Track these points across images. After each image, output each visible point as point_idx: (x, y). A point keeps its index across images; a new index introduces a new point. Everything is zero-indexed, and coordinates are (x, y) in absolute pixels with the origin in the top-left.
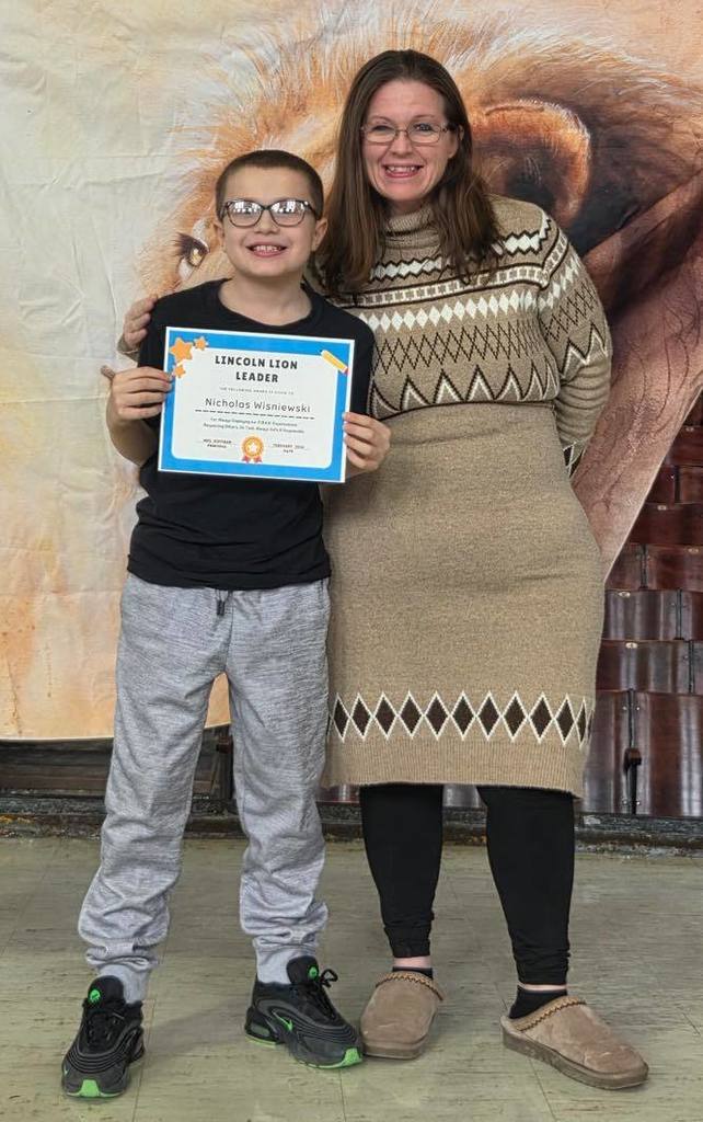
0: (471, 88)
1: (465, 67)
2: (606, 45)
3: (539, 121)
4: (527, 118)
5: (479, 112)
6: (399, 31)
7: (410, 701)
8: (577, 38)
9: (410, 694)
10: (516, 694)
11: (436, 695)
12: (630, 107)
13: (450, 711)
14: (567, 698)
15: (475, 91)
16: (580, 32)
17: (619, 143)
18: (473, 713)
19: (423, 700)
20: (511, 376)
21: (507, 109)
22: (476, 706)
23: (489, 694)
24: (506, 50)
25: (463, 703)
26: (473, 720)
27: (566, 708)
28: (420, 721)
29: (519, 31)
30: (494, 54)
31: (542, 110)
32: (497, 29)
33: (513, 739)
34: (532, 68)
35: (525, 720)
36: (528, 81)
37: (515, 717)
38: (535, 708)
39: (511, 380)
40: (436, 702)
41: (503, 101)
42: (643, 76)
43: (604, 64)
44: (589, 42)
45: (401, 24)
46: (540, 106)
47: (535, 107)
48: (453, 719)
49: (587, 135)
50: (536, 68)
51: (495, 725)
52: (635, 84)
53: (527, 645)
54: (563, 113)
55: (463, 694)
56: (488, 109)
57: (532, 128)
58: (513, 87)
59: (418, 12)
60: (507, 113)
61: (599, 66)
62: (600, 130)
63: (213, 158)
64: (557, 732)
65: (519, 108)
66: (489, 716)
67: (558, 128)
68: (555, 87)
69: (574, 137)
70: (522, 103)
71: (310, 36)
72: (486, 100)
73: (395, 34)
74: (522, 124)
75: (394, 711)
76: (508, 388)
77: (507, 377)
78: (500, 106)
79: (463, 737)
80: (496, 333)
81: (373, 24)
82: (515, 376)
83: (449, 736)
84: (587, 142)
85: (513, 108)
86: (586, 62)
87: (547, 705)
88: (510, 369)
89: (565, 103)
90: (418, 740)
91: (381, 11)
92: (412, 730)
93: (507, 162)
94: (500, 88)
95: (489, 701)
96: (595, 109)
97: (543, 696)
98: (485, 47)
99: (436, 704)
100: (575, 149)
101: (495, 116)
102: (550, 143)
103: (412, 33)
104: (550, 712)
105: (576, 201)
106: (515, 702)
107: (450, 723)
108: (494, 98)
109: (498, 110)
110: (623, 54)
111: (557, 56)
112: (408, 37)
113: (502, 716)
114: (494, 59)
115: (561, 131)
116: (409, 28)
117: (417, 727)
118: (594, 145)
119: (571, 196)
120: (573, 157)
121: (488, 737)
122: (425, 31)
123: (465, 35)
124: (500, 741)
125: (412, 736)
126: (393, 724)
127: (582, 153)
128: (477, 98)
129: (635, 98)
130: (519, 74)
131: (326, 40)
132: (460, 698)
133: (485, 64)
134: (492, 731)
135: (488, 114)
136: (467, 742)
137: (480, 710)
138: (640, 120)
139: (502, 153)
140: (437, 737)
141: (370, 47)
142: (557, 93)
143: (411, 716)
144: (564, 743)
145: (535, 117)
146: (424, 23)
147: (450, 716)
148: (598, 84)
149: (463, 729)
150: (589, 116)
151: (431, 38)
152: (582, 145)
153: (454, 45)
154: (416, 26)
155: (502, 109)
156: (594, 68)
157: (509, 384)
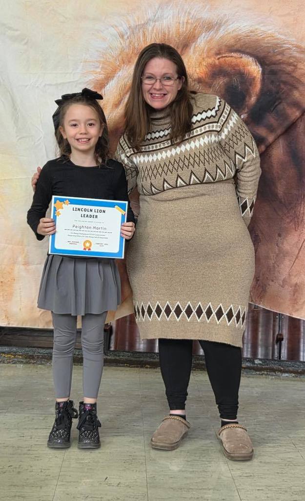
0: (212, 47)
1: (209, 38)
2: (270, 30)
3: (240, 62)
4: (235, 61)
5: (214, 58)
6: (181, 22)
7: (168, 306)
8: (257, 27)
9: (168, 302)
10: (210, 304)
11: (178, 303)
12: (279, 57)
13: (184, 309)
14: (231, 306)
15: (213, 48)
16: (259, 24)
17: (273, 73)
18: (193, 310)
19: (173, 305)
20: (207, 173)
21: (226, 57)
22: (194, 308)
23: (200, 303)
24: (227, 31)
25: (189, 306)
26: (193, 313)
27: (231, 309)
28: (171, 313)
29: (232, 23)
30: (222, 32)
31: (241, 57)
32: (223, 22)
33: (208, 322)
34: (238, 39)
35: (213, 314)
36: (235, 45)
37: (209, 313)
38: (217, 309)
39: (207, 174)
40: (178, 305)
41: (225, 53)
42: (285, 44)
43: (269, 38)
44: (262, 29)
45: (182, 18)
46: (240, 56)
47: (239, 56)
48: (185, 313)
49: (261, 69)
50: (240, 39)
51: (202, 316)
52: (283, 47)
53: (215, 284)
54: (251, 59)
55: (189, 303)
56: (218, 57)
57: (237, 65)
58: (229, 47)
59: (189, 13)
60: (227, 59)
61: (266, 39)
62: (266, 67)
63: (100, 74)
64: (226, 320)
65: (232, 57)
66: (199, 312)
67: (248, 66)
68: (247, 48)
69: (255, 69)
70: (233, 54)
71: (143, 22)
72: (218, 52)
73: (180, 23)
74: (232, 64)
75: (162, 309)
76: (206, 177)
77: (205, 173)
78: (224, 55)
79: (189, 320)
80: (198, 156)
81: (170, 18)
82: (208, 172)
83: (183, 320)
84: (260, 72)
85: (229, 57)
86: (261, 37)
87: (223, 309)
88: (206, 170)
89: (251, 55)
90: (170, 321)
91: (174, 12)
92: (168, 317)
93: (226, 80)
94: (223, 47)
95: (200, 306)
96: (264, 58)
97: (221, 304)
98: (218, 30)
99: (178, 306)
100: (255, 75)
101: (221, 60)
102: (244, 72)
103: (187, 23)
104: (223, 312)
105: (255, 98)
106: (210, 306)
107: (184, 314)
108: (221, 51)
109: (222, 57)
110: (277, 34)
111: (249, 34)
112: (185, 24)
113: (204, 312)
114: (222, 35)
115: (249, 67)
116: (185, 21)
117: (170, 316)
118: (263, 73)
119: (253, 95)
120: (254, 79)
121: (199, 320)
122: (192, 22)
123: (209, 24)
124: (203, 322)
125: (168, 319)
126: (161, 314)
127: (258, 77)
128: (214, 52)
129: (282, 53)
130: (232, 42)
131: (149, 25)
132: (188, 304)
133: (218, 37)
134: (200, 318)
135: (218, 59)
136: (190, 322)
137: (196, 309)
138: (283, 63)
139: (224, 76)
140: (178, 320)
141: (168, 28)
142: (248, 50)
143: (168, 311)
144: (229, 324)
145: (239, 60)
146: (192, 18)
147: (184, 311)
148: (265, 47)
149: (189, 317)
150: (262, 61)
151: (195, 25)
152: (258, 73)
153: (205, 28)
154: (188, 20)
155: (225, 57)
156: (264, 40)
157: (206, 176)
